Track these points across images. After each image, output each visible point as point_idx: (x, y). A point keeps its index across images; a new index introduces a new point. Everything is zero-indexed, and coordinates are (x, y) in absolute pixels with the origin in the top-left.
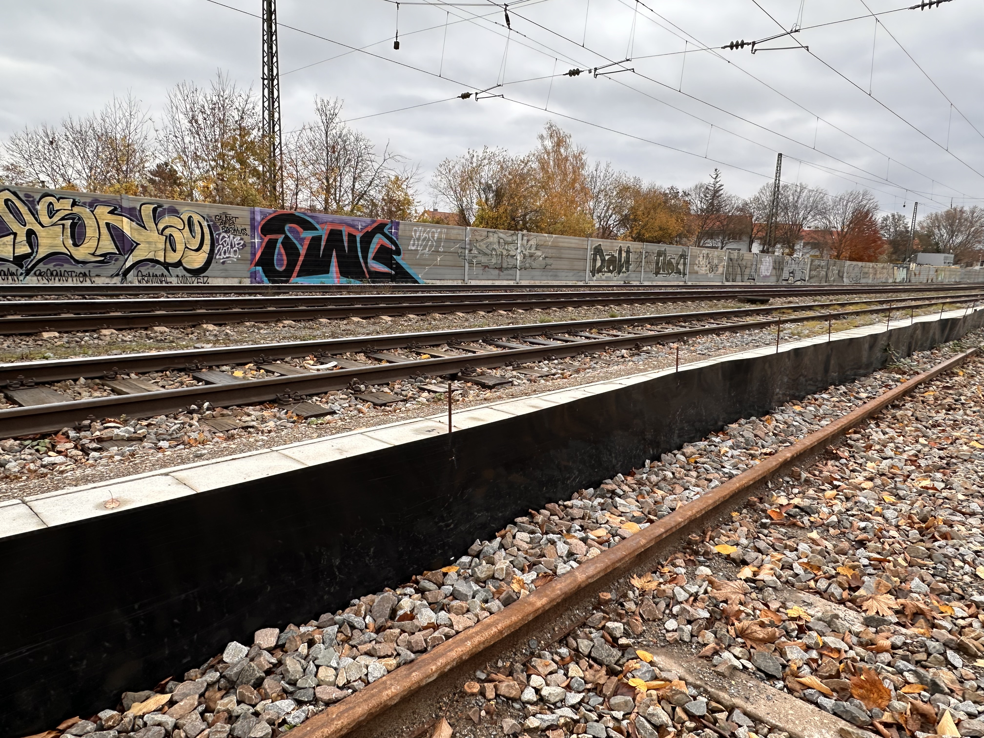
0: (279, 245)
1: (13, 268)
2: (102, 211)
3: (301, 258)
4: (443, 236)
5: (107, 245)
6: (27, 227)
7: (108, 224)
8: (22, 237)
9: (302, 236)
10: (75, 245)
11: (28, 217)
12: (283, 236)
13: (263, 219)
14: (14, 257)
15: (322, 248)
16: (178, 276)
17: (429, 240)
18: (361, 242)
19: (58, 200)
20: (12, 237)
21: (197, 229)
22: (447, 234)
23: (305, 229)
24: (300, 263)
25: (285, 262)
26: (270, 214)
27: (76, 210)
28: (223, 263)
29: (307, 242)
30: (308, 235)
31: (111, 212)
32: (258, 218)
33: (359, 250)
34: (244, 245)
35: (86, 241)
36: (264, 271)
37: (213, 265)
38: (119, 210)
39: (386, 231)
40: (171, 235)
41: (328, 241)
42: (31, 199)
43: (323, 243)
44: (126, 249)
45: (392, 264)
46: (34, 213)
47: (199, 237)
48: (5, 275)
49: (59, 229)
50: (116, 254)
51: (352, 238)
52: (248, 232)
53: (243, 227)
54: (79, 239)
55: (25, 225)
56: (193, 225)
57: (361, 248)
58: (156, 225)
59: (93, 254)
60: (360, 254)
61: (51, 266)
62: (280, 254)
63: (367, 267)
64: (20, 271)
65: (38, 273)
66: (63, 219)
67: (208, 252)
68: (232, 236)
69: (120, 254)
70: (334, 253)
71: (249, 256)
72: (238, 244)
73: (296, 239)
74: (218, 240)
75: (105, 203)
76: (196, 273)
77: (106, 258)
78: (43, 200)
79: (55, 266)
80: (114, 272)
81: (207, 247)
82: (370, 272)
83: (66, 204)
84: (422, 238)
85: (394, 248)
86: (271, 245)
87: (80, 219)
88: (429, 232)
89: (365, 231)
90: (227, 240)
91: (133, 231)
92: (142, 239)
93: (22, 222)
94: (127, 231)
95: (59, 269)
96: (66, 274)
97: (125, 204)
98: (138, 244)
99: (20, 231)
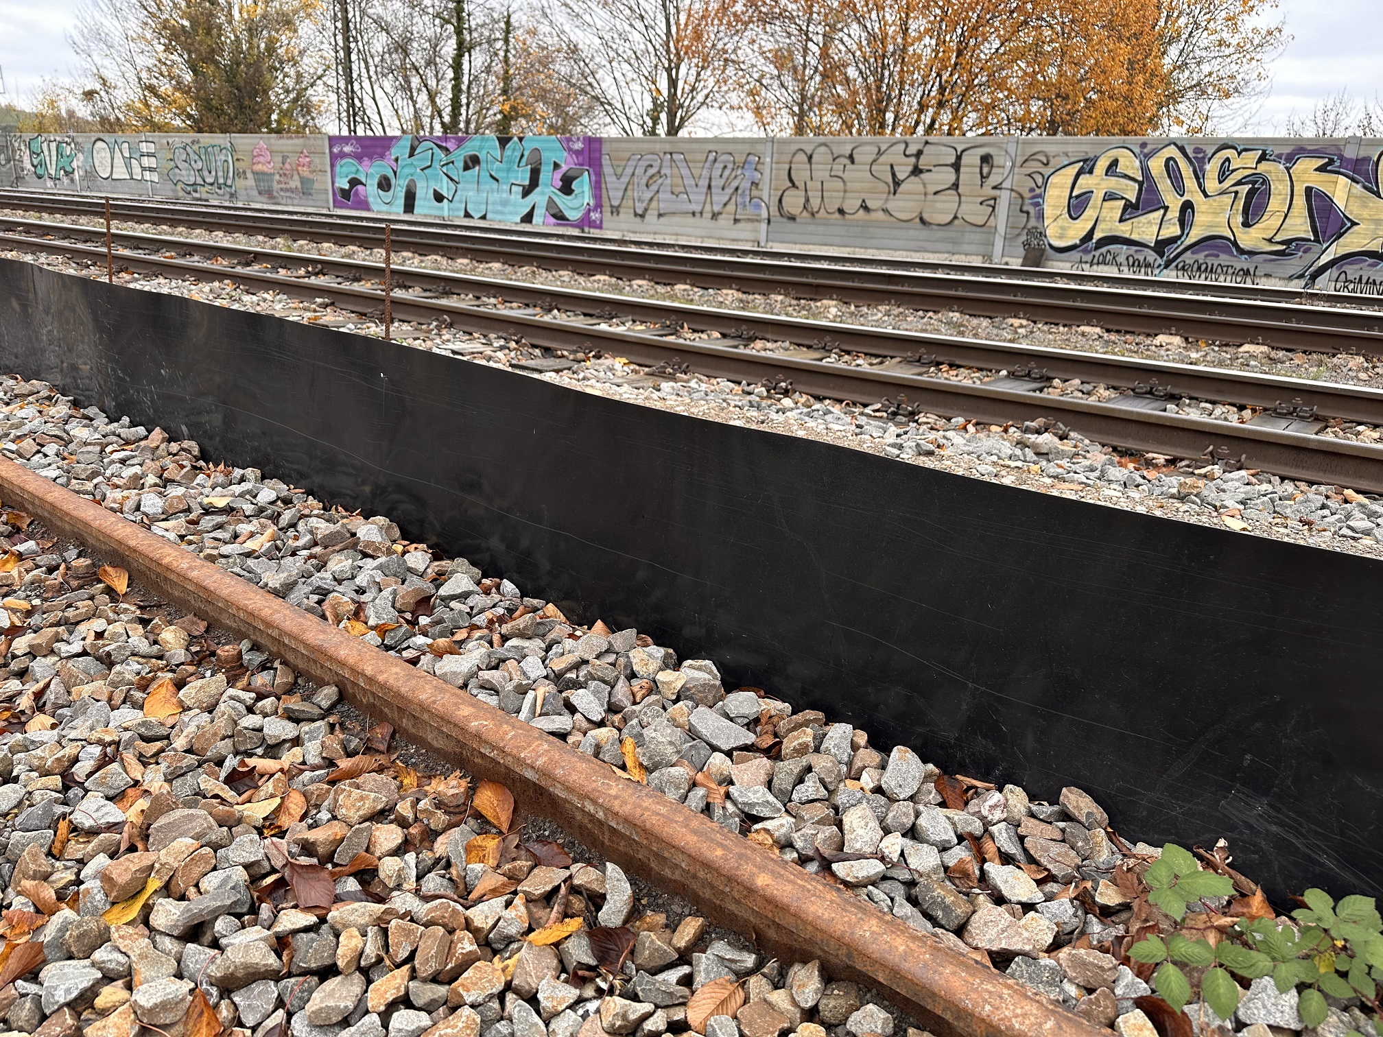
1: (1151, 256)
2: (1306, 166)
5: (1299, 226)
6: (1186, 197)
7: (1309, 190)
8: (1174, 214)
10: (1246, 224)
11: (1190, 183)
14: (1157, 242)
19: (1239, 154)
20: (1162, 211)
27: (1263, 167)
31: (1321, 169)
35: (1265, 218)
38: (1337, 164)
42: (1201, 155)
44: (1330, 232)
46: (1199, 177)
48: (1139, 266)
49: (1228, 199)
50: (1308, 240)
54: (1255, 215)
55: (1183, 195)
59: (1270, 241)
61: (1201, 257)
64: (1159, 261)
65: (1181, 265)
66: (1239, 183)
69: (1317, 241)
75: (1314, 154)
77: (1290, 247)
78: (1217, 155)
79: (1206, 256)
80: (1297, 270)
83: (1250, 159)
87: (1265, 181)
91: (1351, 199)
92: (1365, 213)
93: (1179, 188)
94: (1340, 201)
95: (1210, 261)
96: (1219, 270)
97: (1350, 153)
98: (1354, 224)
99: (1174, 203)
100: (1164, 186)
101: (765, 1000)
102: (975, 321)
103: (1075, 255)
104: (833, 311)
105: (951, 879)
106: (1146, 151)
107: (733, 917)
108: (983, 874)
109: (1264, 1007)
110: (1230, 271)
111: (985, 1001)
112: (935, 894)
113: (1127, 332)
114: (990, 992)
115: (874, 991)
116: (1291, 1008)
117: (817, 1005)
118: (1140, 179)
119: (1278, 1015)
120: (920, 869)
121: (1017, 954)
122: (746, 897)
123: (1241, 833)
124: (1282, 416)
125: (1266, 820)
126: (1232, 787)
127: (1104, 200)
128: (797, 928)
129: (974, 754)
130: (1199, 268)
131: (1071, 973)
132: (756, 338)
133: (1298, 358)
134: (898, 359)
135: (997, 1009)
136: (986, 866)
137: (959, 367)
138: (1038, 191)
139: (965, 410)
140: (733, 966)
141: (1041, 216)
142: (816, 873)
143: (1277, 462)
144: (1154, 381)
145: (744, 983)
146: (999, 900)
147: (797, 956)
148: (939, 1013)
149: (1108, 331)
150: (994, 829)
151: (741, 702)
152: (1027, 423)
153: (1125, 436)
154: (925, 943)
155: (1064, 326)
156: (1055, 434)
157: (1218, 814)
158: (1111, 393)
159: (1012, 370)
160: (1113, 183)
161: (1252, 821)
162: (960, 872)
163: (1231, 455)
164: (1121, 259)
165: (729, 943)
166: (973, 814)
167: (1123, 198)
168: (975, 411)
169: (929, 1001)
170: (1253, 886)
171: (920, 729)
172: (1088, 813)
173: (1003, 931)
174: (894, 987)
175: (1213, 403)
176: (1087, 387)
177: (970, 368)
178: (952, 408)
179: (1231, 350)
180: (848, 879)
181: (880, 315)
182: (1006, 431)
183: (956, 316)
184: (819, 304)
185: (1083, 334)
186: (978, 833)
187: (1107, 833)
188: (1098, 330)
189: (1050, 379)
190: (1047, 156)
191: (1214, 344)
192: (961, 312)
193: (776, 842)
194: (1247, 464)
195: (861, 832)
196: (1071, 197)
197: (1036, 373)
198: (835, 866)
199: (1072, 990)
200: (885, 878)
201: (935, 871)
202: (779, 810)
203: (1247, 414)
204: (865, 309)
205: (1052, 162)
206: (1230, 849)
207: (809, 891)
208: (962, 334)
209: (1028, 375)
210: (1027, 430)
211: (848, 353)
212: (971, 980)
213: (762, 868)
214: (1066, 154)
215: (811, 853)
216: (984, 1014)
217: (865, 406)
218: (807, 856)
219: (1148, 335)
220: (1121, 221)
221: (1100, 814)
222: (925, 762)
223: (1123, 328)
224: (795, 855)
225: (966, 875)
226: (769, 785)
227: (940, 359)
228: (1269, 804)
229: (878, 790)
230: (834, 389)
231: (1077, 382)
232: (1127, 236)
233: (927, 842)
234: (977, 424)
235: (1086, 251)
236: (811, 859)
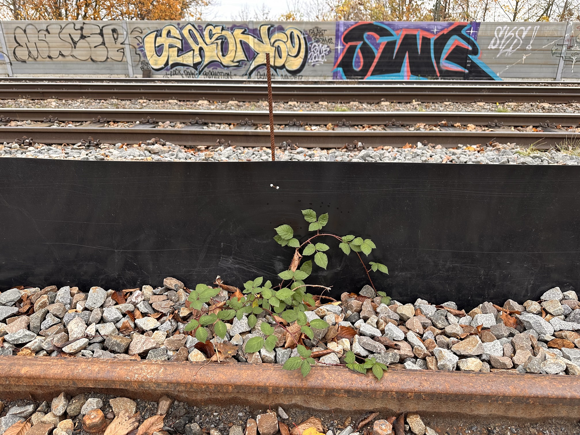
0: (358, 50)
1: (193, 70)
2: (238, 32)
3: (376, 60)
4: (534, 34)
5: (241, 56)
6: (200, 46)
7: (241, 41)
8: (197, 52)
9: (378, 42)
10: (223, 55)
11: (200, 40)
12: (362, 42)
13: (346, 30)
14: (194, 64)
15: (396, 51)
16: (282, 75)
17: (515, 38)
18: (435, 44)
19: (214, 27)
20: (192, 52)
21: (296, 41)
22: (540, 30)
23: (381, 36)
24: (374, 64)
25: (362, 64)
26: (352, 25)
27: (224, 33)
28: (314, 65)
29: (382, 47)
30: (384, 41)
31: (243, 33)
32: (342, 29)
33: (432, 51)
34: (330, 52)
35: (229, 53)
36: (344, 71)
37: (306, 67)
38: (248, 31)
39: (463, 32)
40: (279, 46)
41: (402, 44)
42: (201, 28)
43: (397, 47)
44: (251, 57)
45: (467, 63)
46: (202, 37)
47: (297, 46)
48: (189, 74)
49: (215, 46)
50: (245, 61)
51: (426, 41)
52: (334, 41)
53: (330, 37)
54: (225, 52)
55: (198, 45)
56: (294, 38)
57: (435, 49)
58: (270, 39)
59: (233, 61)
60: (432, 55)
61: (211, 69)
62: (358, 57)
63: (439, 67)
64: (196, 72)
65: (205, 73)
66: (217, 39)
67: (303, 57)
68: (321, 45)
69: (248, 60)
70: (407, 55)
71: (333, 60)
72: (325, 51)
73: (373, 44)
74: (310, 48)
75: (240, 27)
76: (294, 73)
77: (240, 64)
78: (207, 28)
79: (213, 69)
80: (244, 72)
81: (302, 54)
82: (441, 71)
83: (218, 30)
84: (505, 37)
85: (470, 48)
86: (351, 51)
87: (226, 39)
88: (516, 30)
89: (441, 33)
90: (317, 48)
91: (255, 44)
92: (261, 50)
93: (197, 43)
94: (251, 45)
95: (215, 71)
96: (219, 74)
97: (251, 27)
98: (258, 54)
99: (196, 48)
100: (190, 41)
101: (41, 422)
102: (123, 102)
103: (163, 72)
104: (54, 104)
105: (122, 332)
106: (180, 26)
107: (18, 393)
108: (136, 325)
109: (238, 327)
110: (222, 74)
111: (136, 373)
112: (112, 341)
113: (187, 101)
114: (137, 369)
115: (93, 392)
116: (246, 324)
117: (66, 411)
118: (181, 38)
119: (242, 328)
120: (106, 334)
121: (149, 350)
122: (18, 381)
123: (228, 271)
124: (243, 125)
125: (234, 264)
126: (220, 256)
127: (169, 48)
128: (47, 384)
129: (127, 279)
130: (211, 74)
131: (169, 347)
132: (11, 121)
133: (247, 104)
134: (89, 122)
135: (140, 374)
136: (136, 321)
137: (118, 122)
138: (141, 45)
139: (121, 140)
140: (23, 415)
141: (145, 56)
142: (57, 356)
143: (241, 142)
144: (197, 118)
145: (30, 419)
146: (143, 332)
147: (54, 395)
148: (118, 387)
149: (180, 101)
150: (138, 306)
151: (9, 295)
152: (148, 141)
153: (187, 141)
154: (108, 363)
155: (162, 101)
156: (160, 144)
157: (219, 268)
158: (183, 125)
159: (141, 120)
160: (171, 41)
161: (229, 266)
162: (124, 328)
163: (225, 142)
164: (182, 72)
165: (18, 406)
166: (129, 303)
167: (176, 47)
168: (125, 139)
169: (113, 385)
170: (236, 288)
171: (101, 277)
172: (175, 285)
173: (144, 343)
174: (97, 387)
175: (220, 124)
176: (172, 124)
177: (123, 122)
178: (115, 140)
179: (225, 104)
180: (71, 352)
181: (78, 104)
182: (140, 146)
183: (115, 101)
184: (46, 101)
185: (170, 103)
186: (132, 310)
187: (184, 289)
188: (176, 101)
189: (157, 123)
190: (141, 29)
191: (219, 102)
192: (117, 99)
193: (33, 351)
194: (231, 144)
195: (75, 330)
196: (155, 47)
197: (151, 121)
198: (63, 349)
199: (170, 353)
200: (90, 344)
201: (113, 332)
202: (33, 336)
203: (232, 126)
204: (70, 102)
205: (144, 31)
206: (221, 279)
207: (49, 365)
208: (118, 108)
209: (148, 122)
210: (148, 144)
211: (64, 122)
212: (128, 368)
213: (23, 365)
214: (149, 28)
215: (51, 348)
216: (135, 379)
217: (74, 144)
218: (51, 350)
219: (195, 101)
220: (178, 56)
221: (180, 283)
222: (106, 289)
223: (185, 99)
224: (45, 352)
225: (127, 328)
226: (28, 327)
227: (109, 120)
228: (233, 258)
229: (86, 309)
230: (56, 139)
231: (168, 122)
232: (182, 62)
233: (109, 322)
234: (127, 145)
235: (167, 70)
236: (53, 351)
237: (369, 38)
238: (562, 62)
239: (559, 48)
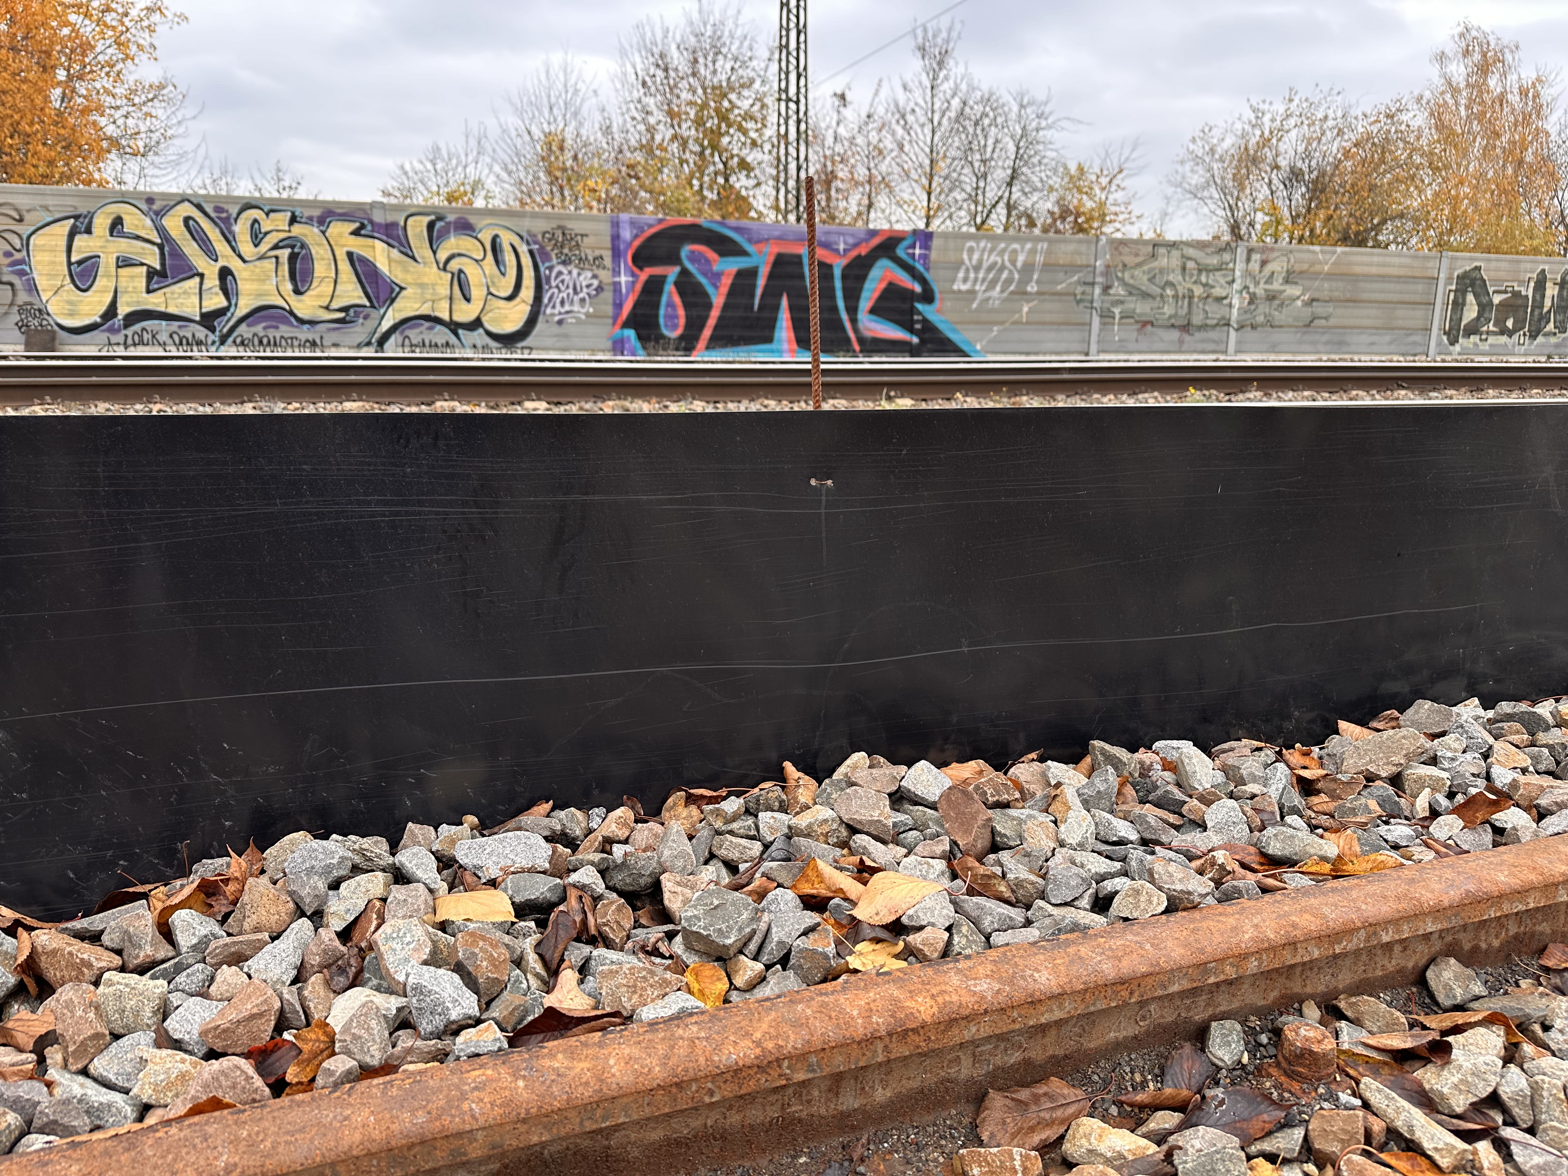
0: (669, 287)
1: (201, 333)
2: (340, 230)
3: (715, 314)
4: (1039, 259)
5: (351, 293)
6: (221, 263)
7: (350, 255)
8: (212, 281)
9: (716, 268)
10: (297, 292)
11: (221, 247)
12: (677, 269)
13: (636, 236)
14: (203, 315)
15: (759, 292)
16: (475, 346)
17: (1003, 268)
18: (844, 277)
19: (267, 214)
20: (197, 280)
21: (509, 258)
22: (1049, 252)
23: (722, 254)
24: (712, 322)
25: (682, 321)
26: (650, 226)
27: (297, 230)
28: (560, 322)
29: (726, 282)
30: (730, 266)
31: (356, 233)
32: (626, 234)
33: (839, 294)
34: (600, 289)
35: (314, 284)
36: (640, 337)
37: (540, 326)
38: (369, 227)
39: (900, 252)
40: (461, 271)
41: (771, 276)
42: (224, 215)
43: (761, 282)
44: (382, 297)
45: (913, 322)
46: (229, 239)
47: (512, 273)
48: (188, 344)
49: (270, 264)
50: (365, 306)
51: (825, 270)
52: (608, 261)
53: (597, 253)
54: (303, 281)
55: (216, 260)
56: (502, 251)
57: (845, 289)
58: (434, 253)
59: (327, 308)
60: (841, 304)
61: (259, 329)
62: (670, 304)
63: (856, 330)
64: (211, 337)
65: (238, 340)
66: (276, 247)
67: (530, 300)
68: (575, 272)
69: (372, 306)
70: (784, 302)
71: (609, 310)
72: (588, 286)
73: (705, 274)
74: (548, 279)
75: (345, 217)
76: (508, 340)
77: (349, 315)
78: (244, 215)
79: (265, 328)
80: (363, 338)
81: (527, 292)
82: (861, 340)
83: (281, 220)
84: (985, 265)
85: (918, 288)
86: (653, 287)
87: (303, 246)
88: (1003, 251)
89: (854, 253)
90: (566, 278)
91: (393, 264)
92: (409, 278)
93: (212, 254)
94: (382, 265)
95: (271, 333)
96: (283, 343)
97: (379, 217)
98: (402, 289)
99: (211, 271)
100: (191, 249)
103: (99, 336)
106: (155, 207)
110: (296, 343)
118: (159, 241)
127: (118, 267)
130: (261, 342)
138: (17, 256)
141: (32, 288)
160: (124, 246)
164: (163, 337)
167: (142, 264)
190: (17, 210)
196: (70, 264)
205: (27, 217)
214: (46, 208)
220: (149, 291)
232: (162, 309)
235: (113, 330)
237: (693, 258)
238: (1096, 321)
239: (1088, 289)
